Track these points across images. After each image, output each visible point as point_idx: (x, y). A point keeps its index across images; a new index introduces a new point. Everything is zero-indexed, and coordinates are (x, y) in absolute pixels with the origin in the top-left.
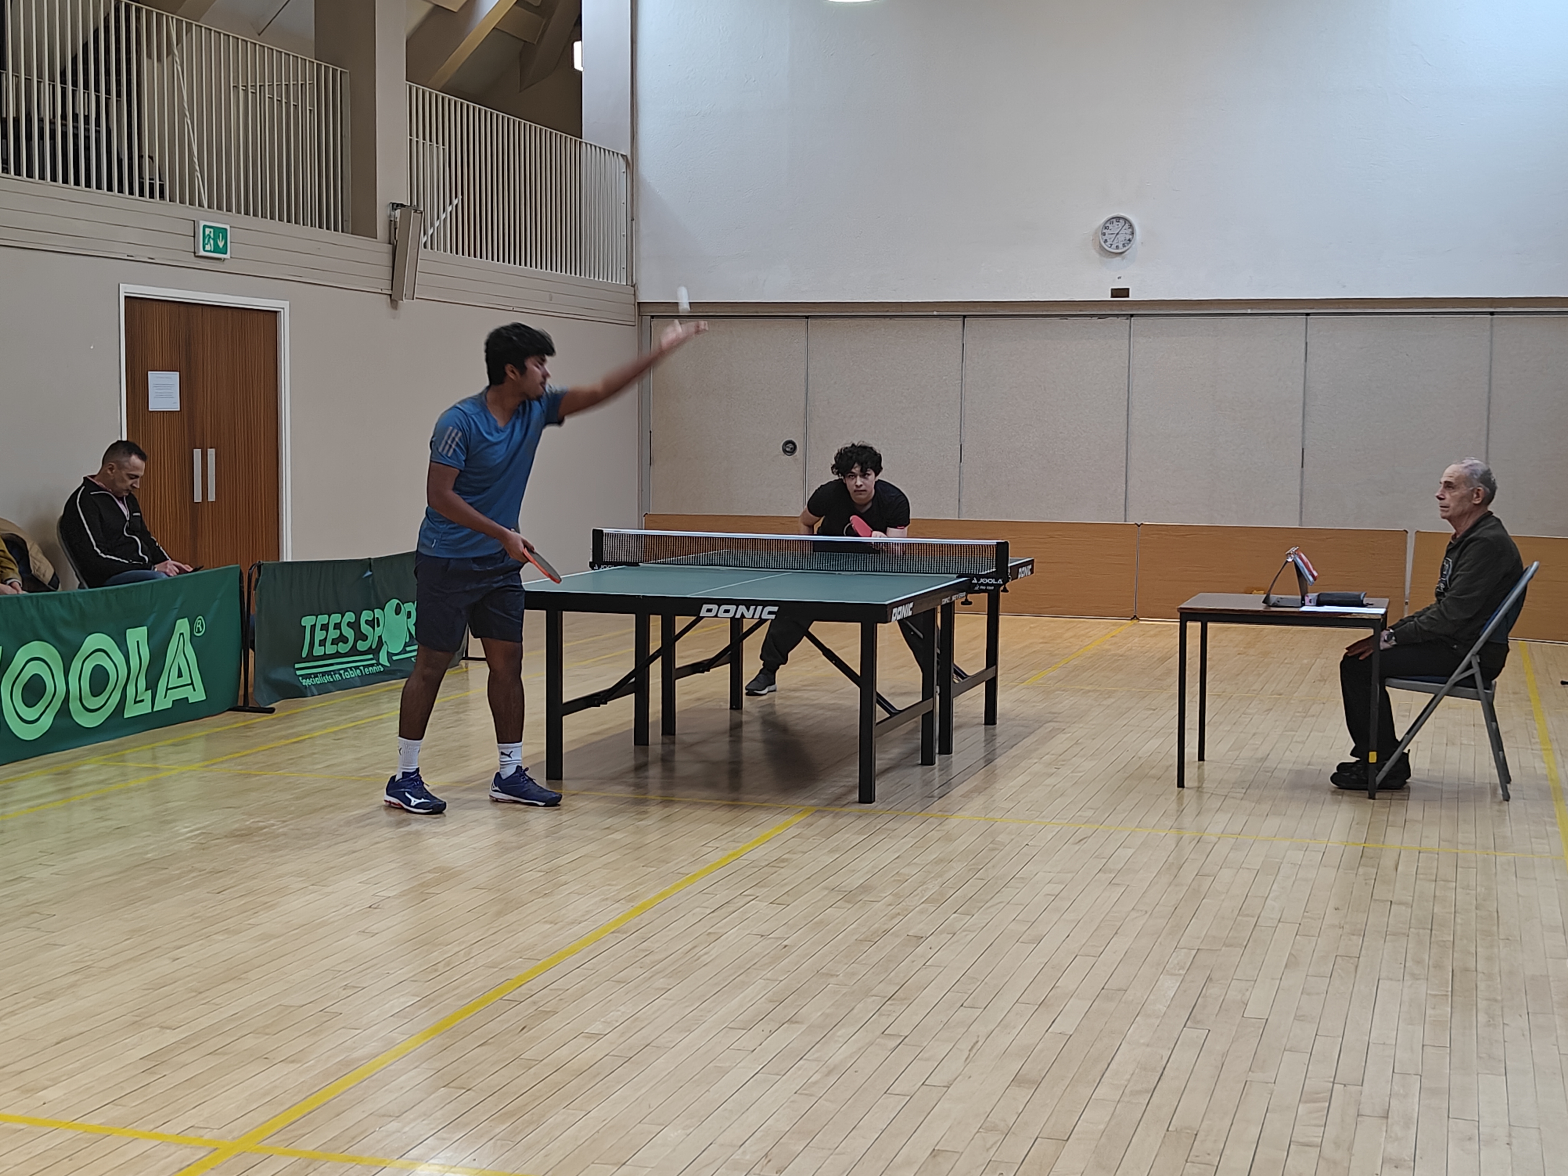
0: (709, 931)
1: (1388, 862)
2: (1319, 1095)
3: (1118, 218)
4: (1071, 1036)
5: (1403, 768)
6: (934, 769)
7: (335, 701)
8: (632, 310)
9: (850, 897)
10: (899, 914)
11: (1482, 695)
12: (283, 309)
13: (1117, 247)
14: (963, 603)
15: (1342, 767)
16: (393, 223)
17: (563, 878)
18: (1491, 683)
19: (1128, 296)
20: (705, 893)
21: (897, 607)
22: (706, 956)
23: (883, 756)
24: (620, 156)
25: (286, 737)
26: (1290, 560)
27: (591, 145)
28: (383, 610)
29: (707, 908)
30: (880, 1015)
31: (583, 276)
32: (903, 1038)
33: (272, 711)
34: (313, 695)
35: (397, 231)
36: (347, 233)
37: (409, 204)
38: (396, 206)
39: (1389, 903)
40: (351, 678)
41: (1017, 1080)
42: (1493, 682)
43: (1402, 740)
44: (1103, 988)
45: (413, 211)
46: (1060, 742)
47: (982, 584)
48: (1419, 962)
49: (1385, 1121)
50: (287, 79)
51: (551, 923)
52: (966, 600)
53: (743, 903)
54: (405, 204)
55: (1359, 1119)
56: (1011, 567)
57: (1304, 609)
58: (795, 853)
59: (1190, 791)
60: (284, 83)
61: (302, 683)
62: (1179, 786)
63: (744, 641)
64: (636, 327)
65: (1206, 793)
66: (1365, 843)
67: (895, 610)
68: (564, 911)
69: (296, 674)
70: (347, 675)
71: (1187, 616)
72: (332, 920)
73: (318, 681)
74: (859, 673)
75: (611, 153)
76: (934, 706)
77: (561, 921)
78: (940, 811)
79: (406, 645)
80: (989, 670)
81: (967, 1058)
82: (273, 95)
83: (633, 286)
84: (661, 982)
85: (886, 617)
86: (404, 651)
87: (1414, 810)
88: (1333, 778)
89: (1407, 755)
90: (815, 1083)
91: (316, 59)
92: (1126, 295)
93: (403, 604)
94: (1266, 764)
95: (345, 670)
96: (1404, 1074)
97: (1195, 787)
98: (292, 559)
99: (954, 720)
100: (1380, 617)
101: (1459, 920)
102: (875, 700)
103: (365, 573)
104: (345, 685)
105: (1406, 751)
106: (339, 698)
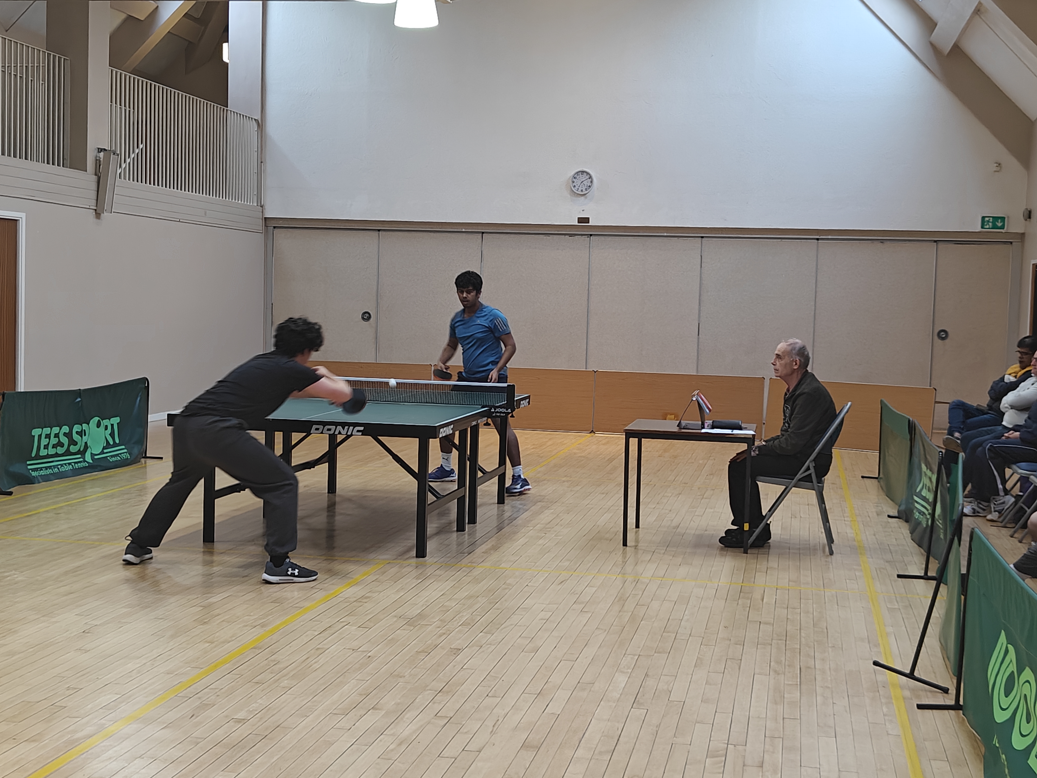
0: (318, 647)
1: (757, 595)
2: (718, 753)
3: (583, 172)
4: (559, 715)
5: (766, 533)
6: (465, 534)
7: (55, 487)
8: (261, 222)
9: (412, 622)
10: (444, 634)
11: (816, 487)
12: (21, 218)
13: (582, 191)
14: (485, 425)
15: (728, 532)
16: (98, 161)
17: (217, 611)
18: (821, 479)
19: (589, 223)
20: (314, 621)
21: (443, 428)
22: (315, 665)
23: (431, 525)
24: (253, 119)
25: (20, 512)
26: (694, 399)
27: (234, 112)
28: (88, 424)
29: (315, 631)
30: (434, 703)
31: (227, 199)
32: (449, 718)
33: (10, 494)
34: (39, 483)
35: (101, 166)
36: (67, 167)
37: (109, 149)
38: (100, 150)
39: (759, 623)
40: (66, 471)
41: (525, 746)
42: (823, 479)
43: (766, 515)
44: (579, 682)
45: (112, 154)
46: (546, 516)
47: (498, 412)
48: (779, 662)
49: (760, 769)
50: (27, 62)
51: (209, 642)
52: (487, 422)
53: (340, 627)
54: (107, 149)
55: (745, 768)
56: (516, 400)
57: (703, 431)
58: (374, 593)
59: (630, 548)
60: (24, 65)
61: (31, 474)
62: (623, 545)
63: (338, 448)
64: (263, 233)
65: (641, 549)
66: (742, 583)
67: (441, 430)
68: (217, 634)
69: (27, 468)
70: (62, 469)
71: (629, 434)
72: (57, 641)
73: (42, 473)
74: (417, 471)
75: (247, 118)
76: (465, 492)
77: (217, 641)
78: (469, 563)
79: (104, 448)
80: (501, 467)
81: (492, 731)
82: (17, 73)
83: (262, 207)
84: (285, 683)
85: (436, 435)
86: (102, 453)
87: (773, 561)
88: (722, 540)
89: (769, 525)
90: (392, 750)
91: (47, 50)
92: (587, 222)
93: (102, 420)
94: (679, 530)
95: (62, 465)
96: (773, 737)
97: (633, 546)
98: (24, 389)
99: (478, 500)
100: (751, 436)
101: (803, 634)
102: (427, 489)
103: (76, 399)
104: (61, 476)
105: (768, 522)
106: (58, 485)
